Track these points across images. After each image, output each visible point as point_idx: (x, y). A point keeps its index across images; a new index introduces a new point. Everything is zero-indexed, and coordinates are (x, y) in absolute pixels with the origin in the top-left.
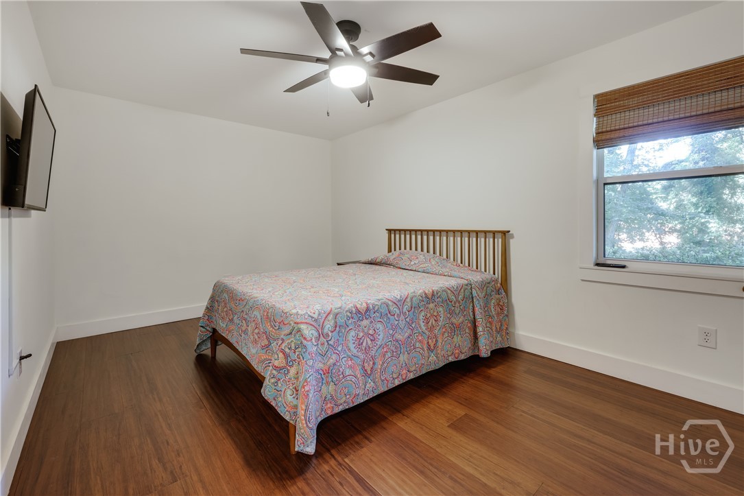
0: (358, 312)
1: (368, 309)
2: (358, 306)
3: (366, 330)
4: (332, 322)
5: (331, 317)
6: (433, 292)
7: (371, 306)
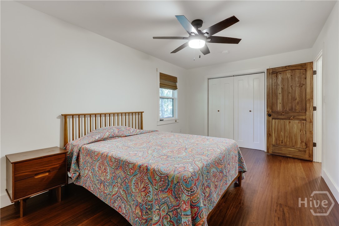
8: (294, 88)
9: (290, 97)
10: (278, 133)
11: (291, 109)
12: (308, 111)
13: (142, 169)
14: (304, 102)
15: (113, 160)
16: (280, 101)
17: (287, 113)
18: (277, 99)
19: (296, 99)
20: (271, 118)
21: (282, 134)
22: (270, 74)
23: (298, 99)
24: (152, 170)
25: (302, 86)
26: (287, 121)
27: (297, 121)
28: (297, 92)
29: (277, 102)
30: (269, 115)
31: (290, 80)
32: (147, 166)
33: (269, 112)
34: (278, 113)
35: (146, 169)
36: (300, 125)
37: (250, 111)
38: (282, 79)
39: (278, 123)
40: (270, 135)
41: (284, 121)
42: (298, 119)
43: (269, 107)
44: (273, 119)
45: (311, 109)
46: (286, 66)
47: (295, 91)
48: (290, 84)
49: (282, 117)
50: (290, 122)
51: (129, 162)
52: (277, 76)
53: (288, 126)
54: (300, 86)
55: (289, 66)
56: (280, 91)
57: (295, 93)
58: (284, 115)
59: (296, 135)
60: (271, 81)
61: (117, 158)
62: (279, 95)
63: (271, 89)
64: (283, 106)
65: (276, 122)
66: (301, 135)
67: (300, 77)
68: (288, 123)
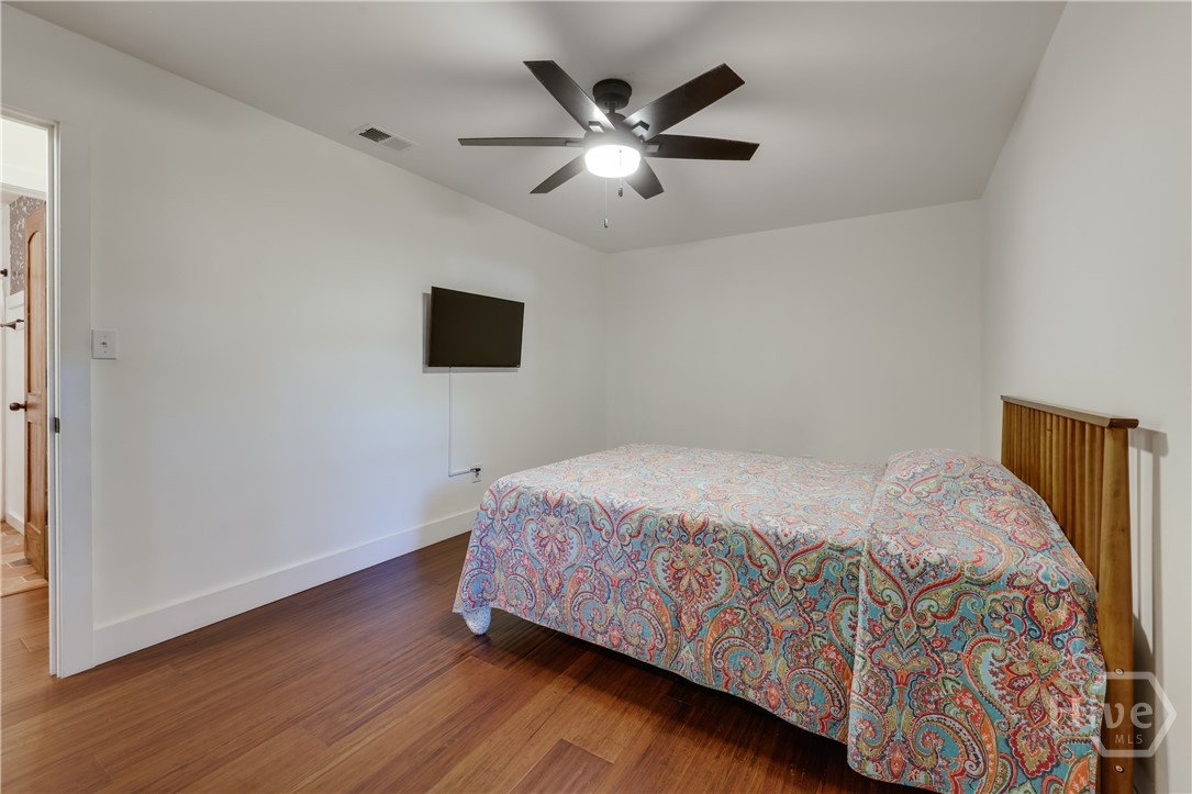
0: (546, 501)
1: (559, 503)
2: (550, 494)
3: (552, 531)
4: (513, 501)
5: (514, 494)
6: (705, 524)
7: (565, 501)
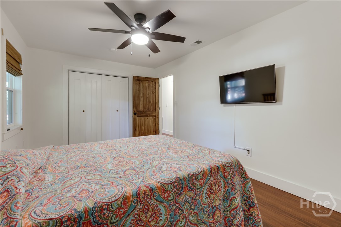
8: (149, 94)
9: (147, 101)
10: (141, 128)
11: (148, 109)
12: (156, 110)
13: (213, 171)
14: (155, 104)
15: (169, 188)
16: (141, 103)
17: (146, 112)
18: (140, 101)
19: (151, 102)
20: (136, 116)
21: (143, 127)
22: (135, 80)
23: (152, 102)
24: (222, 166)
25: (154, 93)
26: (146, 118)
27: (151, 117)
28: (151, 97)
29: (140, 103)
30: (135, 114)
31: (147, 87)
32: (215, 166)
33: (135, 111)
34: (141, 112)
35: (217, 168)
36: (152, 119)
37: (117, 111)
38: (143, 86)
39: (141, 120)
40: (136, 130)
41: (144, 118)
42: (152, 116)
43: (135, 108)
44: (137, 117)
45: (158, 108)
46: (146, 77)
47: (150, 96)
48: (148, 91)
49: (143, 115)
50: (147, 118)
51: (194, 174)
52: (140, 84)
53: (146, 121)
54: (152, 93)
55: (147, 77)
56: (142, 95)
57: (150, 98)
58: (144, 113)
59: (151, 127)
60: (136, 86)
61: (173, 181)
62: (141, 98)
63: (136, 92)
64: (144, 107)
65: (139, 119)
66: (153, 126)
67: (152, 87)
68: (146, 119)
